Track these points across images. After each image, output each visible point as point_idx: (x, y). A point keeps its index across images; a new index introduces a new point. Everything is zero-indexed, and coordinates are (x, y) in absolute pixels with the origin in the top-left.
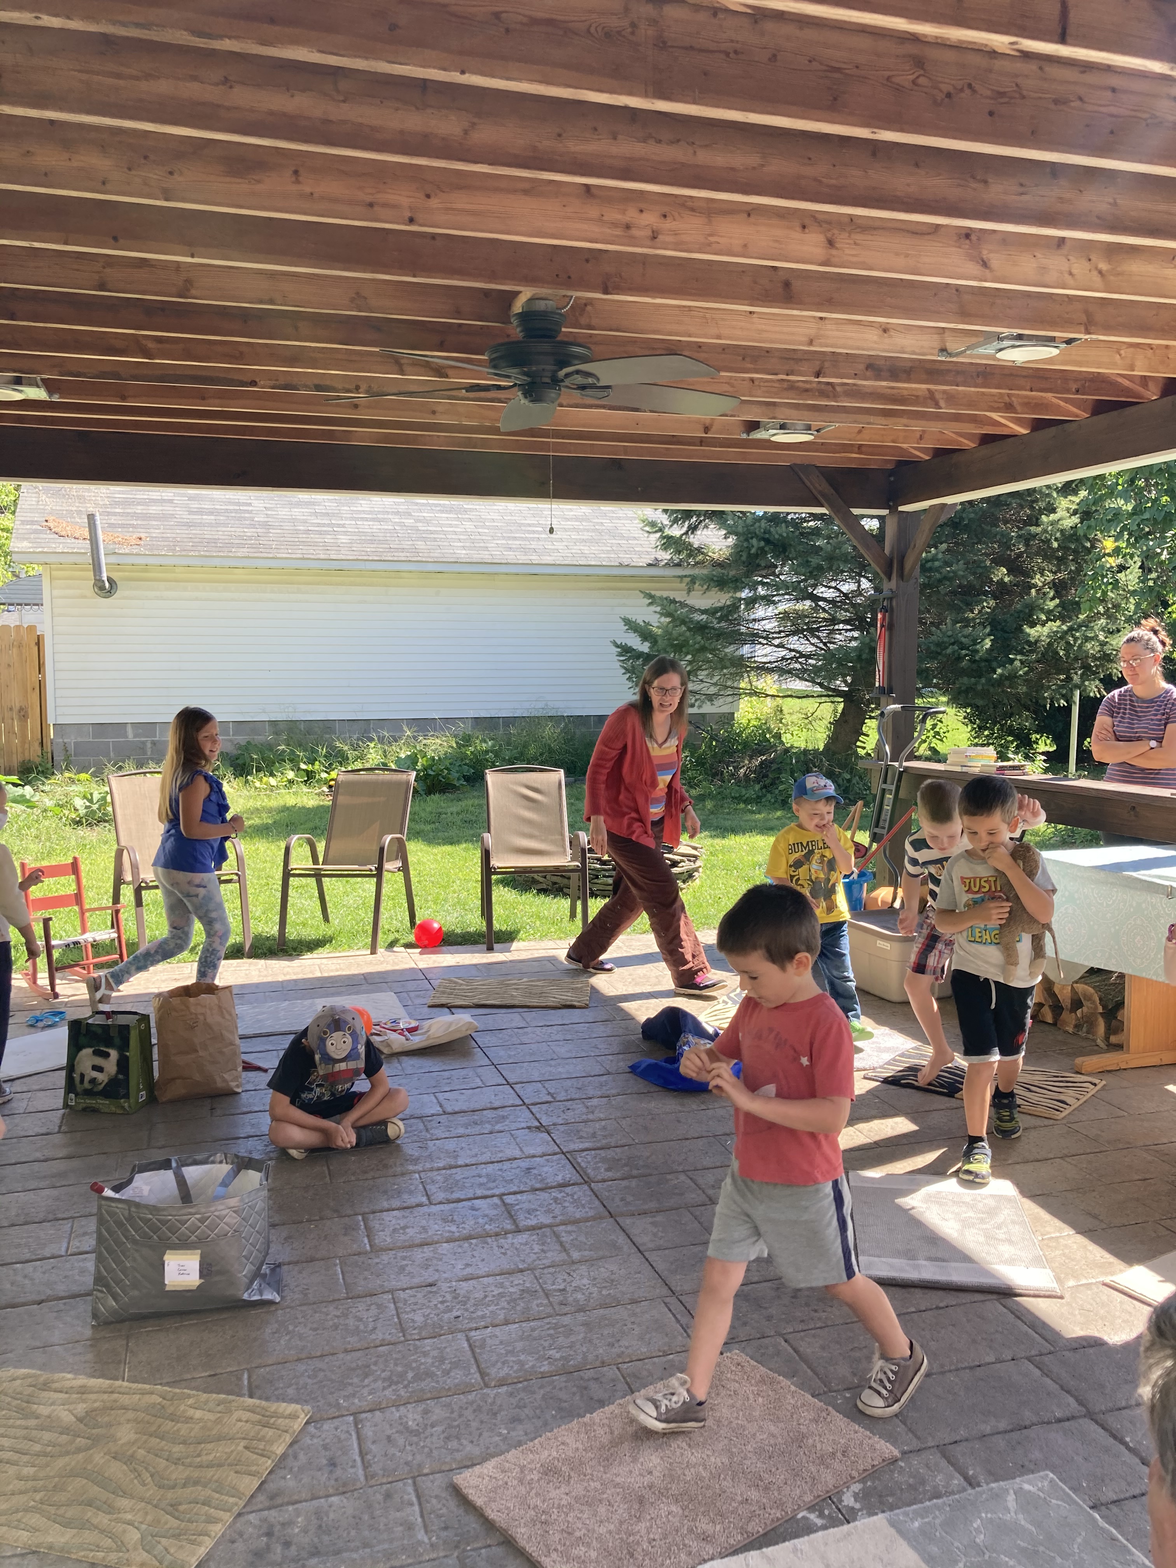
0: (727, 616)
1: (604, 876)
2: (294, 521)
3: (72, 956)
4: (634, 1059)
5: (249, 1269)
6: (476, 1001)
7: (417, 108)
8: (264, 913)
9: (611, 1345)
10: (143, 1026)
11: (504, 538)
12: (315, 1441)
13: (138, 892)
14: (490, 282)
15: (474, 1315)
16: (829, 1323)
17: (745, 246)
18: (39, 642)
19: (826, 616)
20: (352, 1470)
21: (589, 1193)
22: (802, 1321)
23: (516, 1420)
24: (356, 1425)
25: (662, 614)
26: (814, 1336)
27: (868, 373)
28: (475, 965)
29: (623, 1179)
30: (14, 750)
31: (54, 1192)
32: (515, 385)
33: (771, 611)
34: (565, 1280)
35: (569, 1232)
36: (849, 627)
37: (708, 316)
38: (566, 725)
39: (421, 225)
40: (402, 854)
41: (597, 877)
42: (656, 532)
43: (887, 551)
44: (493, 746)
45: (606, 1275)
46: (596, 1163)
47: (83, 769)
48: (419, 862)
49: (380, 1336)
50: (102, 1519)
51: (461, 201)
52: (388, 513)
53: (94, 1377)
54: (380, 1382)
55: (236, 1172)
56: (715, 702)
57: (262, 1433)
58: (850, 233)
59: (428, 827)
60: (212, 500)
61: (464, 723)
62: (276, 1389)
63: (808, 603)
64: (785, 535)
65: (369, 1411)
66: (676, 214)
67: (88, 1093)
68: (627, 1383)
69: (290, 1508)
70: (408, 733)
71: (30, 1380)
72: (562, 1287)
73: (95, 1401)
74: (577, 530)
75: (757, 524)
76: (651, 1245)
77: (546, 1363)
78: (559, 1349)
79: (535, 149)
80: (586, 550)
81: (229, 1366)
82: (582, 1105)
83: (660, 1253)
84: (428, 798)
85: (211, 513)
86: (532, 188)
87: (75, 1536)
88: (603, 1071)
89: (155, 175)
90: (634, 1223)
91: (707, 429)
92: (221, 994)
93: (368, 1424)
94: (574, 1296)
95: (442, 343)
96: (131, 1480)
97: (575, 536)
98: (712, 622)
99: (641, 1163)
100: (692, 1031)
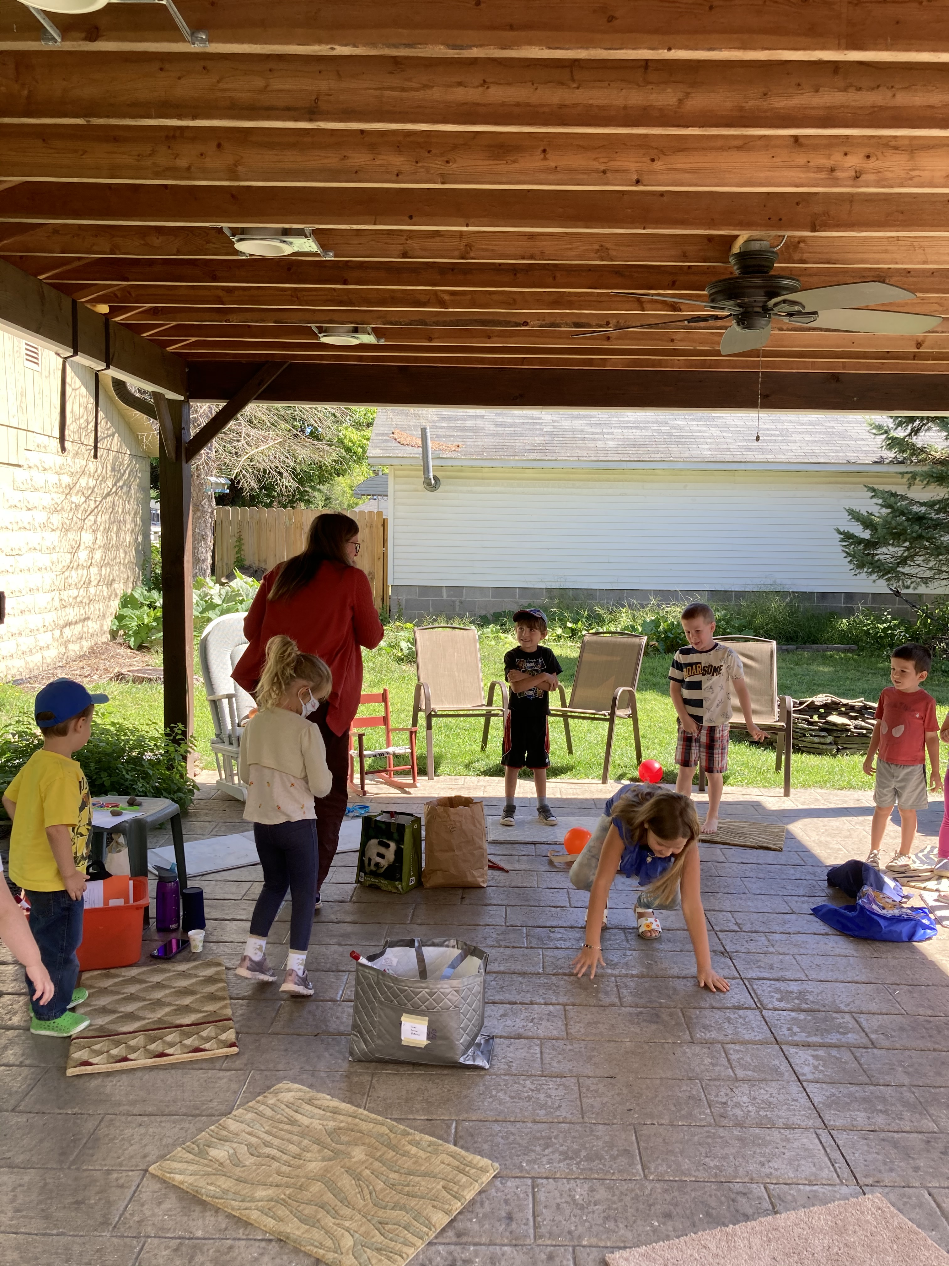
0: (944, 508)
1: (811, 735)
2: (574, 431)
3: (380, 764)
4: (819, 902)
5: (465, 1039)
7: (639, 86)
9: (763, 1164)
10: (416, 826)
11: (745, 440)
12: (499, 1194)
13: (429, 718)
14: (709, 229)
15: (644, 1111)
17: (947, 176)
18: (384, 524)
20: (525, 1227)
21: (759, 1017)
23: (668, 1216)
24: (533, 1188)
25: (882, 506)
29: (792, 1010)
32: (730, 315)
34: (727, 1095)
35: (738, 1051)
37: (915, 243)
38: (791, 600)
39: (645, 185)
40: (631, 703)
41: (804, 736)
42: (882, 434)
44: (725, 615)
45: (765, 1097)
46: (770, 992)
47: (410, 620)
48: (651, 710)
49: (564, 1114)
50: (329, 1221)
51: (681, 161)
52: (648, 422)
53: (344, 1102)
54: (557, 1155)
55: (463, 957)
56: (930, 585)
57: (458, 1178)
60: (513, 415)
61: (700, 595)
62: (475, 1143)
65: (547, 1178)
66: (879, 154)
67: (374, 874)
68: (772, 1203)
69: (472, 1248)
70: (654, 601)
71: (301, 1094)
72: (724, 1100)
73: (342, 1122)
74: (811, 433)
76: (810, 1077)
77: (700, 1168)
78: (714, 1157)
79: (741, 109)
80: (817, 450)
81: (443, 1114)
82: (764, 938)
83: (818, 1085)
84: (666, 657)
85: (511, 425)
86: (745, 144)
87: (307, 1231)
88: (788, 910)
89: (436, 165)
90: (797, 1053)
91: (919, 345)
92: (475, 807)
93: (543, 1189)
94: (735, 1111)
95: (674, 283)
96: (356, 1194)
97: (808, 438)
98: (930, 514)
99: (811, 998)
100: (874, 885)
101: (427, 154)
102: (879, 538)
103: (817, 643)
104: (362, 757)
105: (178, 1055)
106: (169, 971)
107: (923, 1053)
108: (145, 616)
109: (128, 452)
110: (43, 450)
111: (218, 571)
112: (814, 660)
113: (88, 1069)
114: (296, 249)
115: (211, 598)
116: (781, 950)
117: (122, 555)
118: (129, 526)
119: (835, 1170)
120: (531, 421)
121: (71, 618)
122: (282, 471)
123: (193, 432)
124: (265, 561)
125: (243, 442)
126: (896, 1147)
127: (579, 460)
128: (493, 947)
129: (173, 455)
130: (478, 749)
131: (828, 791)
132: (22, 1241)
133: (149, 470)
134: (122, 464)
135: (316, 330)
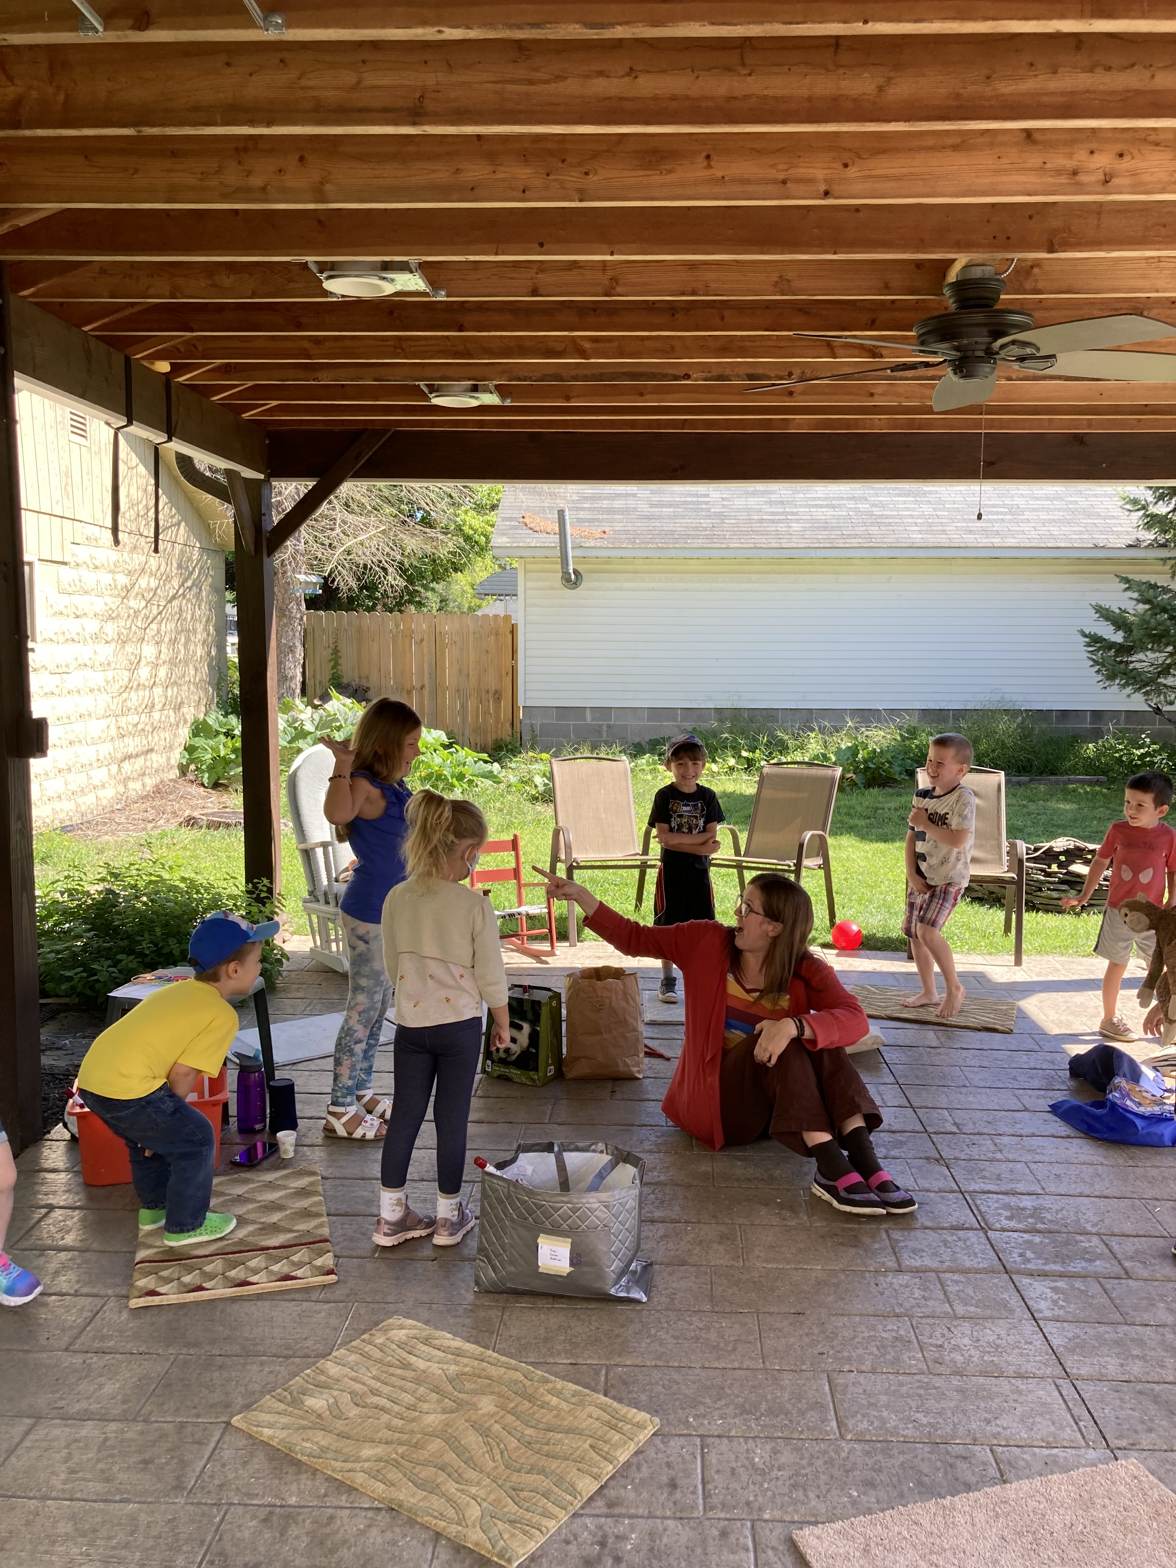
1: (1049, 889)
2: (748, 510)
3: (511, 927)
4: (1059, 1096)
5: (616, 1265)
6: (888, 1013)
7: (828, 70)
9: (988, 1422)
10: (554, 1004)
11: (964, 520)
12: (660, 1456)
13: (570, 870)
14: (918, 252)
15: (840, 1355)
18: (513, 631)
20: (691, 1496)
21: (984, 1240)
23: (870, 1484)
24: (702, 1449)
25: (1138, 601)
28: (893, 974)
29: (1025, 1232)
30: (489, 730)
32: (945, 361)
34: (943, 1335)
35: (957, 1282)
38: (1024, 720)
39: (836, 198)
40: (822, 850)
41: (1040, 890)
42: (1138, 510)
45: (991, 1339)
46: (997, 1208)
47: (546, 750)
49: (739, 1359)
50: (451, 1487)
51: (883, 166)
53: (469, 1341)
54: (732, 1407)
55: (613, 1165)
57: (609, 1435)
59: (863, 823)
60: (673, 493)
61: (910, 715)
62: (630, 1392)
65: (719, 1436)
66: (1136, 152)
67: (503, 1062)
68: (1000, 1470)
69: (627, 1521)
70: (850, 724)
71: (415, 1331)
72: (939, 1343)
73: (466, 1366)
74: (1048, 510)
76: (1048, 1314)
77: (910, 1426)
78: (927, 1413)
79: (958, 96)
80: (1055, 530)
81: (590, 1357)
82: (989, 1142)
83: (1058, 1324)
84: (866, 792)
85: (670, 505)
86: (963, 142)
87: (424, 1499)
88: (1019, 1106)
89: (572, 177)
90: (1031, 1284)
92: (627, 980)
93: (715, 1450)
94: (952, 1355)
95: (873, 321)
96: (484, 1454)
97: (1044, 516)
99: (1049, 1216)
100: (1128, 1075)
101: (561, 165)
102: (1133, 641)
103: (1056, 774)
105: (263, 1283)
106: (253, 1181)
108: (221, 747)
109: (198, 545)
110: (94, 543)
111: (309, 689)
112: (1052, 795)
113: (156, 1300)
114: (399, 288)
115: (302, 724)
116: (1011, 1157)
117: (192, 672)
118: (200, 636)
119: (1080, 1430)
120: (695, 499)
121: (131, 750)
122: (387, 566)
123: (276, 520)
124: (367, 678)
125: (338, 530)
126: (1156, 1403)
128: (651, 1152)
129: (252, 547)
131: (1070, 959)
132: (76, 1510)
133: (224, 566)
134: (190, 559)
135: (426, 390)
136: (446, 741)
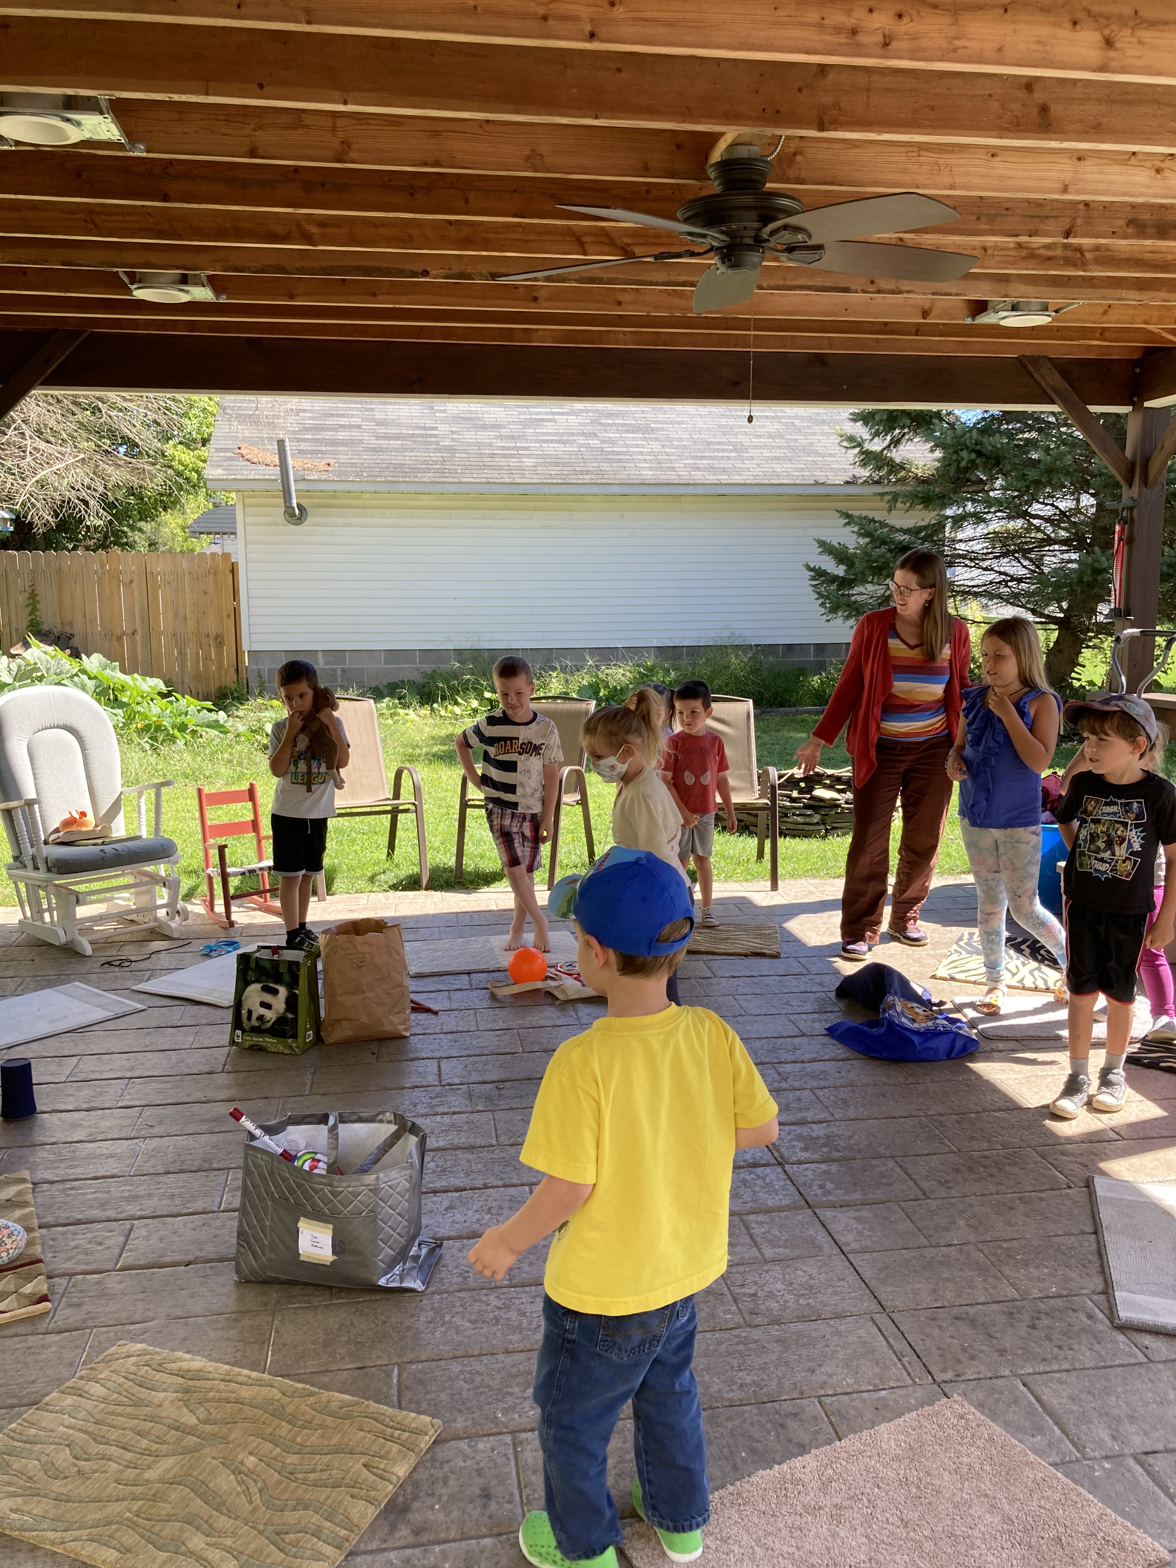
0: (931, 536)
1: (794, 815)
3: (251, 884)
4: (833, 1019)
8: (442, 844)
9: (813, 1371)
10: (309, 964)
11: (692, 458)
12: (469, 1463)
14: (684, 122)
16: (1077, 1366)
17: (1000, 50)
18: (233, 570)
19: (1040, 536)
20: (508, 1506)
21: (782, 1176)
22: (1044, 1360)
25: (860, 535)
26: (1060, 1382)
27: (1129, 231)
29: (821, 1162)
30: (212, 677)
31: (214, 1138)
32: (712, 248)
33: (982, 529)
34: (756, 1283)
35: (761, 1223)
36: (1064, 548)
37: (941, 161)
38: (753, 655)
39: (603, 41)
40: (580, 785)
41: (786, 816)
42: (854, 447)
43: (1128, 453)
45: (804, 1280)
46: (790, 1141)
48: (599, 794)
52: (573, 434)
58: (1133, 29)
61: (648, 652)
62: (427, 1393)
63: (1019, 523)
64: (999, 446)
66: (914, 13)
67: (256, 1030)
68: (831, 1423)
69: (437, 1549)
70: (591, 662)
72: (752, 1291)
74: (770, 448)
75: (968, 435)
76: (855, 1246)
77: (734, 1387)
78: (750, 1370)
80: (778, 468)
81: (379, 1357)
82: (772, 1071)
83: (867, 1256)
85: (397, 437)
88: (796, 1032)
90: (835, 1217)
91: (925, 314)
92: (389, 932)
93: (529, 1447)
94: (767, 1303)
98: (915, 543)
99: (842, 1144)
100: (899, 992)
102: (856, 574)
103: (786, 706)
104: (225, 877)
107: (984, 1198)
111: (5, 638)
112: (783, 725)
114: (86, 135)
116: (796, 1085)
119: (904, 1366)
120: (423, 432)
122: (88, 498)
124: (71, 624)
126: (973, 1327)
127: (488, 483)
128: (426, 1115)
130: (384, 856)
131: (822, 881)
135: (126, 279)
136: (164, 689)
